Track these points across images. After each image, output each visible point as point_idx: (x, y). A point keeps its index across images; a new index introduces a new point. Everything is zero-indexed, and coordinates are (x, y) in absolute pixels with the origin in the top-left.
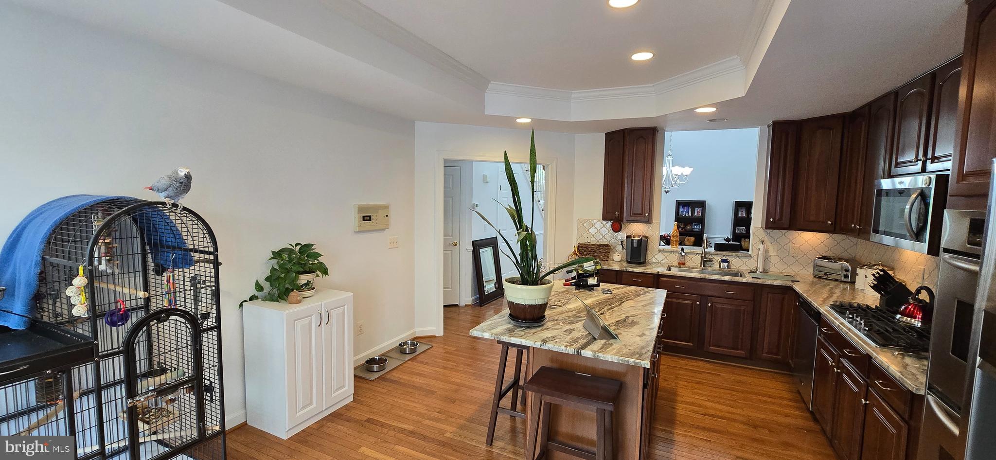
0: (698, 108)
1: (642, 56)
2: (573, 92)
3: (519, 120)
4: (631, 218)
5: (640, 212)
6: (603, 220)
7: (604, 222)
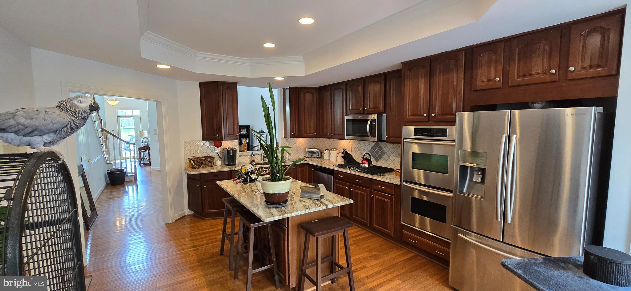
0: (276, 77)
1: (269, 45)
2: (198, 52)
3: (159, 66)
4: (228, 138)
5: (233, 134)
6: (203, 140)
7: (204, 142)
